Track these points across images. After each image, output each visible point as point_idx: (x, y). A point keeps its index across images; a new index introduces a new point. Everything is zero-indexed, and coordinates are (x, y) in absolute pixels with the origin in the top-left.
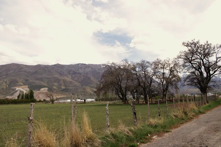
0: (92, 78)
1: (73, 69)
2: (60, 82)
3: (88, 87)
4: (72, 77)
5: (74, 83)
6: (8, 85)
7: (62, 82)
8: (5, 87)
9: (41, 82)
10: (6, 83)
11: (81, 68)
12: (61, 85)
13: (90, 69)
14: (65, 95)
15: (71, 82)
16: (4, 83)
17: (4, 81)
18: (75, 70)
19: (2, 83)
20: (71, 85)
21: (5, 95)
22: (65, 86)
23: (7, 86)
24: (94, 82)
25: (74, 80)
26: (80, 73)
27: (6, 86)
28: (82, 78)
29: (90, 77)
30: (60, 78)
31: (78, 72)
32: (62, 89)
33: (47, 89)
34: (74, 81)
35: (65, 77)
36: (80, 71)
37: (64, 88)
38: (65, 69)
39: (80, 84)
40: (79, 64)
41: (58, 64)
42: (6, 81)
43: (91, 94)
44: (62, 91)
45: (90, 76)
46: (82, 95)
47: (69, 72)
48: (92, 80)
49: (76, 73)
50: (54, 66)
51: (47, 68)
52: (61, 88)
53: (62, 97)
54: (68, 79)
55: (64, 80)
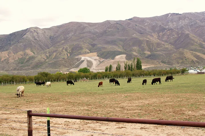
0: (192, 35)
1: (160, 23)
2: (143, 45)
3: (188, 51)
4: (159, 36)
5: (163, 45)
6: (70, 53)
7: (145, 45)
8: (66, 57)
9: (114, 46)
10: (66, 50)
11: (172, 21)
12: (143, 50)
13: (187, 21)
14: (153, 63)
15: (158, 45)
16: (64, 50)
17: (64, 48)
18: (162, 25)
19: (62, 51)
20: (159, 49)
21: (68, 68)
22: (150, 50)
23: (69, 55)
24: (197, 43)
25: (163, 41)
26: (171, 29)
27: (67, 54)
28: (176, 36)
29: (188, 34)
30: (141, 39)
31: (167, 27)
32: (146, 56)
33: (124, 56)
34: (163, 43)
35: (149, 36)
36: (171, 25)
37: (149, 53)
38: (146, 24)
39: (173, 46)
40: (167, 15)
41: (135, 17)
42: (67, 47)
43: (193, 61)
44: (147, 57)
45: (187, 32)
46: (178, 63)
47: (153, 28)
48: (193, 38)
49: (165, 29)
50: (129, 21)
51: (120, 24)
52: (145, 54)
53: (149, 67)
54: (154, 39)
55: (147, 41)
